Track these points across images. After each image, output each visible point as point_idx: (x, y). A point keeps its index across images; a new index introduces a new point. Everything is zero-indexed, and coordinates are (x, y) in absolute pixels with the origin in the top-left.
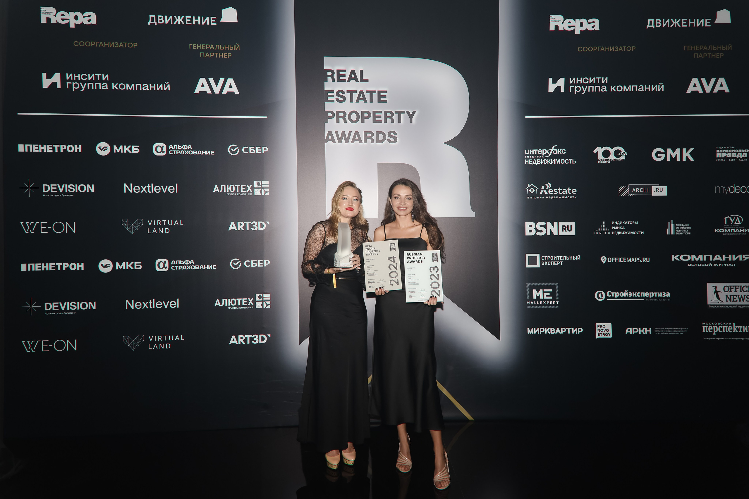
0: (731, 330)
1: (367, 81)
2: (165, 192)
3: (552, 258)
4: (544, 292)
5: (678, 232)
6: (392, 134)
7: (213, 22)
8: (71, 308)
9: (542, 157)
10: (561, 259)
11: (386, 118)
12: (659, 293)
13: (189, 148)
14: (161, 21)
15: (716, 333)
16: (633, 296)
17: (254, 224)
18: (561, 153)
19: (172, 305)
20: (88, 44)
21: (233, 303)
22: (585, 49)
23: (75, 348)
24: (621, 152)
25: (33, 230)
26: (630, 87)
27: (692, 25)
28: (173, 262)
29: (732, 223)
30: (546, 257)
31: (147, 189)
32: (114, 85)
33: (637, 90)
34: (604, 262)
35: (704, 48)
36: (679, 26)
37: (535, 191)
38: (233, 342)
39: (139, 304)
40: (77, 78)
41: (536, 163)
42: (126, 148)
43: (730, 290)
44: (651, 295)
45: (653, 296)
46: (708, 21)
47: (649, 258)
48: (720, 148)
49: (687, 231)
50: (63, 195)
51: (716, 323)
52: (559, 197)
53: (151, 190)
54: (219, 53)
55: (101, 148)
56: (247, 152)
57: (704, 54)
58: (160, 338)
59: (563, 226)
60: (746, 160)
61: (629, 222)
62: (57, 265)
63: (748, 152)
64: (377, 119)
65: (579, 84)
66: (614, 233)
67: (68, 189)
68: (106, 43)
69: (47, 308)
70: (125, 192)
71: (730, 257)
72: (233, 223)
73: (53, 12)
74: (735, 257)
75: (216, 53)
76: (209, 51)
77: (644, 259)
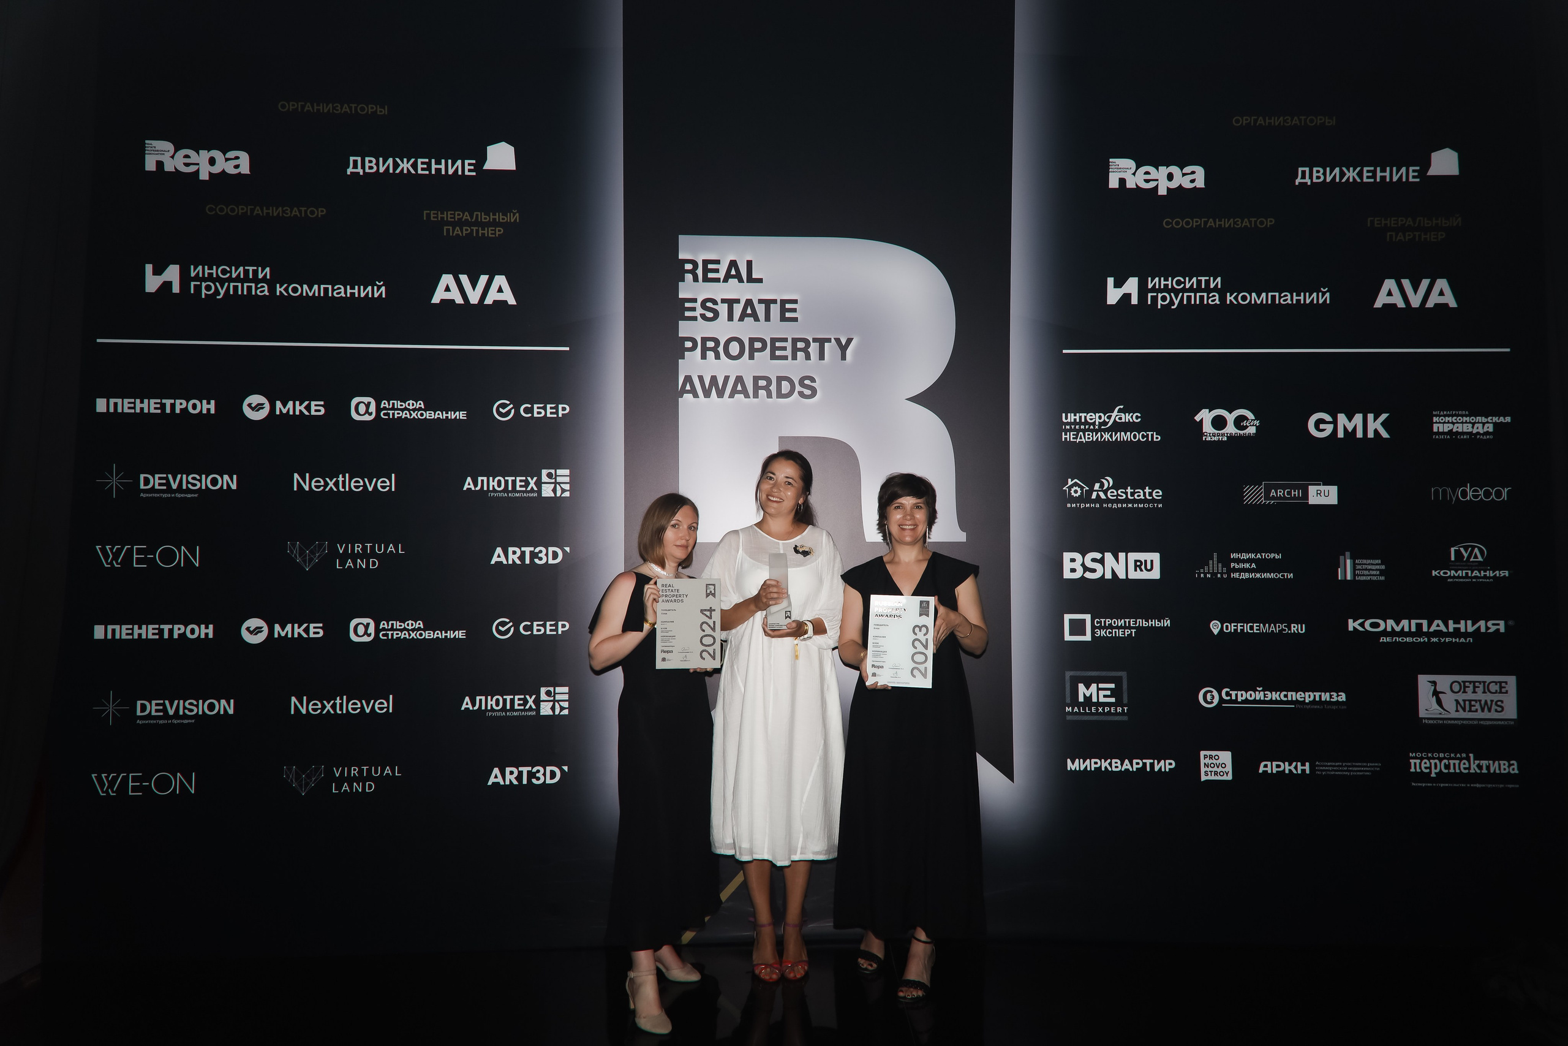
0: (1465, 769)
1: (760, 281)
2: (370, 489)
3: (1115, 624)
4: (1099, 689)
5: (1360, 575)
6: (807, 382)
7: (470, 170)
8: (186, 712)
9: (1094, 427)
10: (1132, 625)
11: (795, 350)
12: (1323, 694)
13: (418, 406)
14: (370, 168)
15: (1436, 773)
16: (1274, 699)
17: (541, 552)
18: (1131, 421)
19: (379, 708)
20: (233, 210)
21: (497, 704)
22: (1177, 223)
23: (192, 789)
24: (1247, 419)
25: (119, 561)
26: (1264, 295)
27: (1383, 178)
28: (383, 624)
29: (1465, 559)
30: (1103, 620)
31: (336, 484)
32: (280, 287)
33: (1277, 302)
34: (1216, 631)
35: (1407, 223)
36: (1359, 180)
37: (1082, 493)
38: (496, 780)
39: (317, 705)
40: (210, 274)
41: (1083, 440)
42: (300, 405)
43: (1462, 690)
44: (1308, 697)
45: (1312, 699)
46: (1414, 171)
47: (1304, 625)
48: (1440, 413)
49: (1378, 573)
50: (178, 495)
51: (1436, 755)
52: (1127, 505)
53: (344, 487)
54: (480, 228)
55: (253, 405)
56: (530, 415)
57: (1407, 233)
58: (354, 771)
59: (1136, 561)
60: (1491, 437)
61: (1263, 554)
62: (163, 629)
63: (1494, 421)
64: (778, 353)
65: (1166, 289)
66: (1236, 575)
67: (188, 482)
68: (268, 209)
69: (141, 712)
70: (295, 489)
71: (1462, 626)
72: (499, 550)
73: (168, 151)
74: (1473, 625)
75: (475, 228)
76: (461, 223)
77: (1294, 627)
